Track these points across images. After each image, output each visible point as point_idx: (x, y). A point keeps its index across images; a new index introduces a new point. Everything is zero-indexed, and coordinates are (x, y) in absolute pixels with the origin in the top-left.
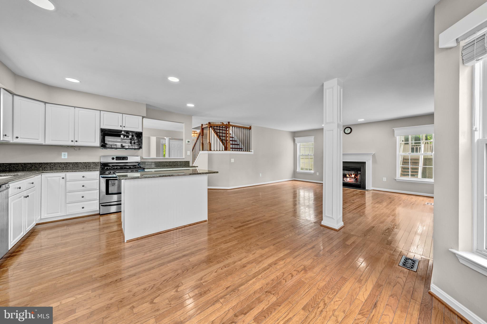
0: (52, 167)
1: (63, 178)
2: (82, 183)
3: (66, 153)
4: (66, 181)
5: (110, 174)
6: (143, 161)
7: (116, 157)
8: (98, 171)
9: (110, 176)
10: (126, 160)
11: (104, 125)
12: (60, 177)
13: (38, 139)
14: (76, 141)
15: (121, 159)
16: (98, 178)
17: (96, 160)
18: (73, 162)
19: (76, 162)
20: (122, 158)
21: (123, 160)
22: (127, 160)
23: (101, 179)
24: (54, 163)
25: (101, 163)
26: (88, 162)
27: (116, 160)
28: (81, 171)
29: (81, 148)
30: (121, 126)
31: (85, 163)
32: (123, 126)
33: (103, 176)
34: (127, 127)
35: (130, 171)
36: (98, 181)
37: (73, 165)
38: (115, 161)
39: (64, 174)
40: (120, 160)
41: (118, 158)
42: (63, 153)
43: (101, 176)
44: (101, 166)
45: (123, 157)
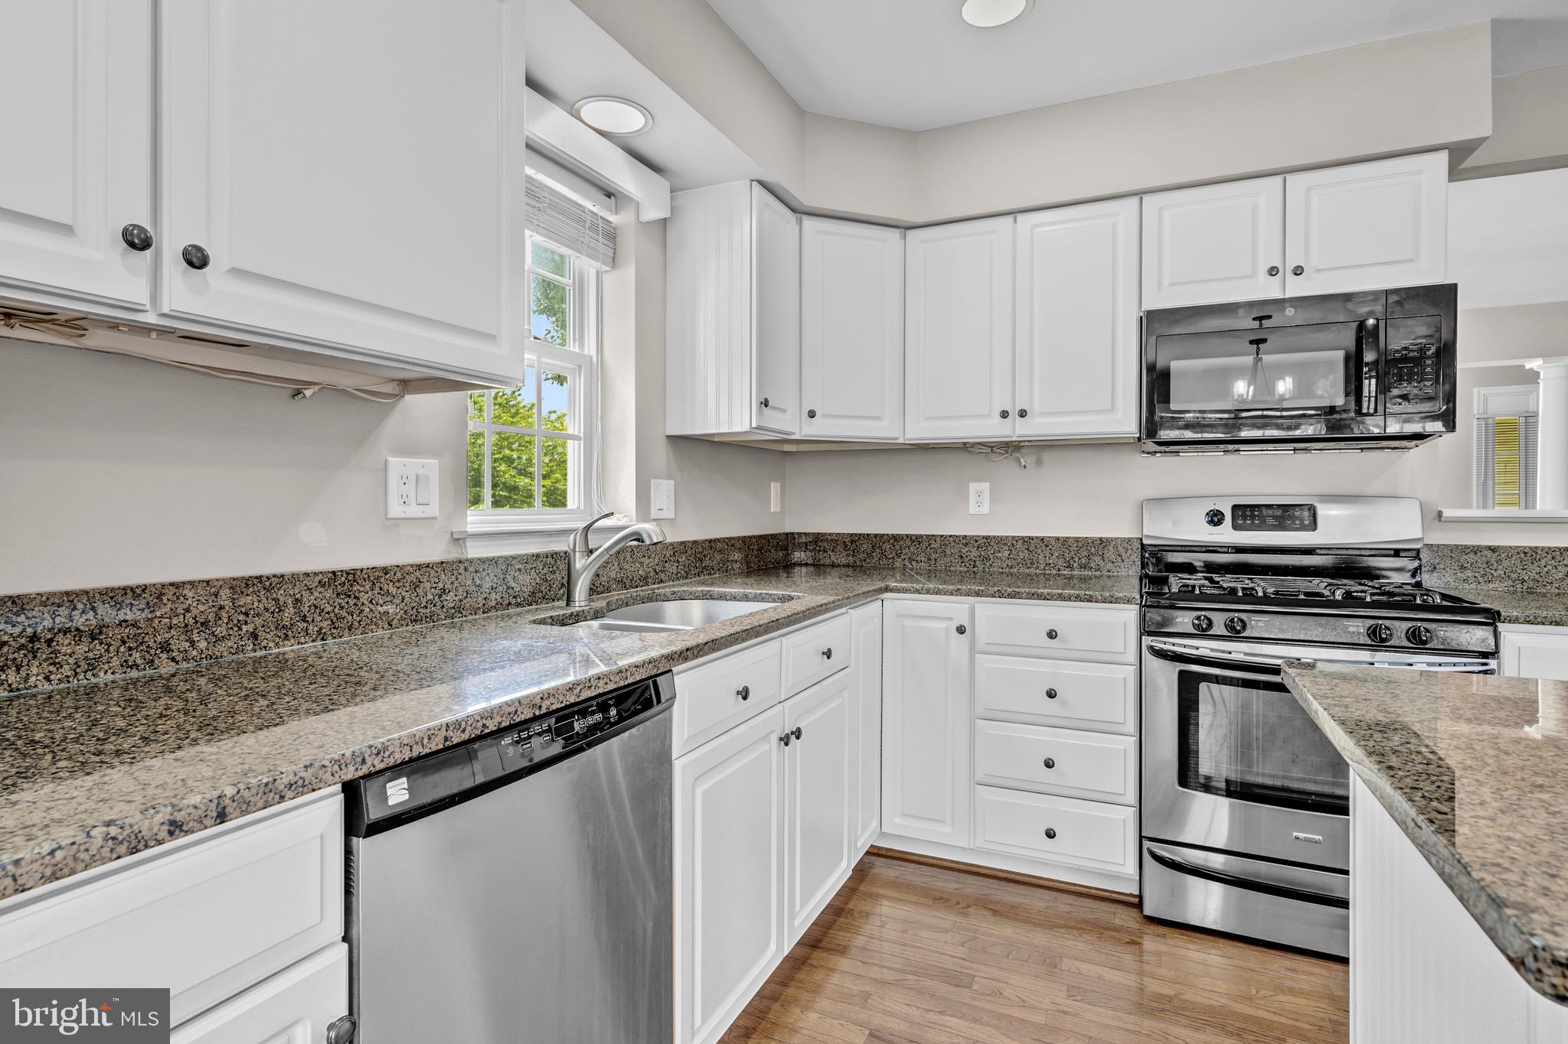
0: (936, 560)
1: (961, 630)
2: (1049, 672)
3: (985, 487)
4: (973, 651)
5: (1203, 631)
6: (1441, 537)
7: (1235, 508)
8: (1129, 602)
9: (1205, 648)
10: (1303, 528)
11: (1160, 288)
12: (950, 619)
13: (879, 418)
14: (1023, 414)
15: (1271, 521)
16: (1132, 656)
17: (1118, 526)
18: (1013, 537)
19: (1023, 538)
20: (1275, 517)
21: (1281, 526)
22: (1313, 525)
23: (1153, 663)
24: (941, 536)
25: (1143, 545)
26: (1077, 540)
27: (1235, 527)
28: (1040, 597)
29: (1048, 456)
30: (1273, 271)
31: (1066, 540)
32: (1291, 265)
33: (1160, 643)
34: (1318, 271)
35: (1359, 622)
36: (1131, 671)
37: (1014, 552)
38: (1227, 534)
39: (967, 606)
40: (1262, 527)
41: (1247, 514)
42: (973, 487)
43: (1147, 640)
44: (1144, 566)
45: (1279, 506)
